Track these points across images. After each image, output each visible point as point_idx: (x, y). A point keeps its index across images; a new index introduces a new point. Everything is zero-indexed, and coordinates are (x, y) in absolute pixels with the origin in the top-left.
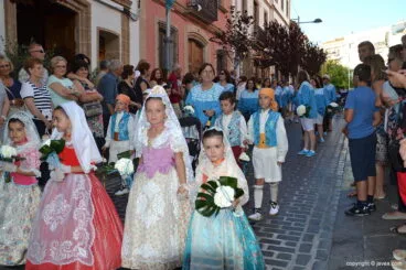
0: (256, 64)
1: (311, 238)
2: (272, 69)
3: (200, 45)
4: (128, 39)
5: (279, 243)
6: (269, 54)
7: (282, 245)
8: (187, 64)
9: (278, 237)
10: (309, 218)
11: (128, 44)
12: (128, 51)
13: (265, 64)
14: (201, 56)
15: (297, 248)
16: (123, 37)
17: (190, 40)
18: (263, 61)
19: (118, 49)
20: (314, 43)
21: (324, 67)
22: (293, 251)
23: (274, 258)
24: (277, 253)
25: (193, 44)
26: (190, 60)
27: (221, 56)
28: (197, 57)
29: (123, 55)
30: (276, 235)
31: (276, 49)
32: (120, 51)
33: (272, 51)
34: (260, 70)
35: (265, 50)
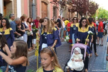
0: (69, 11)
2: (76, 13)
3: (46, 4)
4: (16, 3)
8: (41, 12)
11: (16, 5)
12: (16, 8)
13: (73, 11)
14: (47, 8)
16: (14, 2)
19: (12, 7)
20: (93, 1)
21: (97, 11)
25: (43, 3)
26: (42, 10)
27: (55, 8)
28: (45, 9)
29: (14, 9)
31: (77, 5)
32: (13, 8)
33: (76, 6)
34: (71, 14)
35: (73, 5)
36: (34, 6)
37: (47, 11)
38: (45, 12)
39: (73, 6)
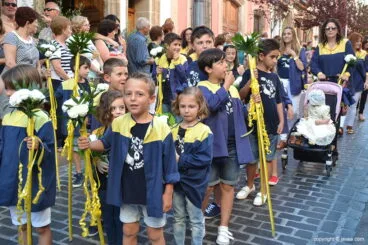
0: (298, 24)
1: (337, 216)
3: (236, 5)
5: (300, 219)
6: (313, 13)
7: (303, 222)
8: (221, 24)
9: (300, 213)
10: (338, 194)
12: (159, 11)
13: (309, 25)
14: (237, 16)
15: (319, 226)
18: (305, 21)
19: (148, 9)
22: (315, 229)
23: (292, 235)
24: (296, 229)
25: (229, 3)
26: (224, 20)
27: (258, 16)
28: (233, 18)
29: (154, 15)
30: (297, 210)
31: (320, 8)
32: (151, 12)
33: (317, 10)
34: (302, 32)
35: (309, 9)
37: (237, 22)
38: (232, 27)
39: (309, 12)
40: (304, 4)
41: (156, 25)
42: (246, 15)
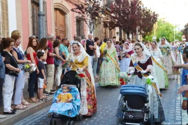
2: (117, 29)
4: (7, 10)
8: (53, 28)
11: (7, 14)
12: (7, 20)
13: (112, 26)
16: (3, 9)
17: (56, 9)
21: (155, 26)
25: (58, 12)
27: (79, 21)
28: (61, 23)
29: (3, 23)
35: (113, 15)
36: (41, 17)
37: (64, 25)
38: (61, 29)
39: (113, 17)
40: (109, 11)
41: (6, 37)
42: (71, 20)
